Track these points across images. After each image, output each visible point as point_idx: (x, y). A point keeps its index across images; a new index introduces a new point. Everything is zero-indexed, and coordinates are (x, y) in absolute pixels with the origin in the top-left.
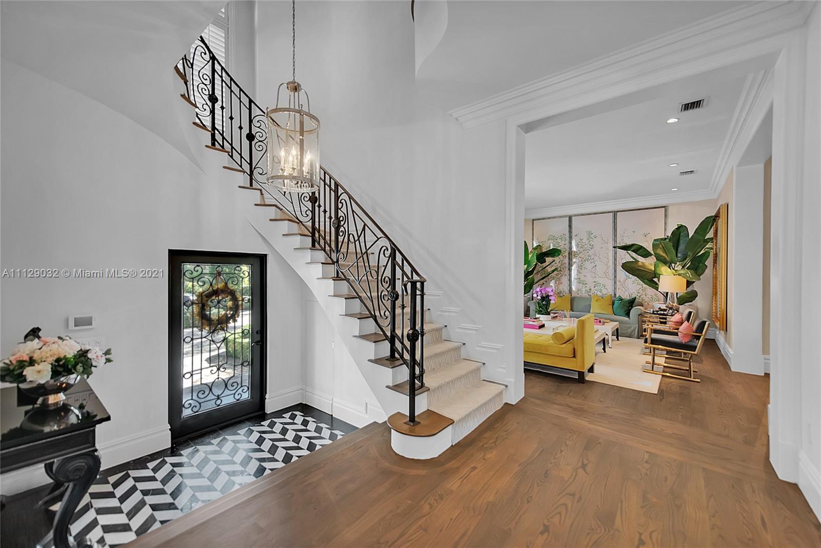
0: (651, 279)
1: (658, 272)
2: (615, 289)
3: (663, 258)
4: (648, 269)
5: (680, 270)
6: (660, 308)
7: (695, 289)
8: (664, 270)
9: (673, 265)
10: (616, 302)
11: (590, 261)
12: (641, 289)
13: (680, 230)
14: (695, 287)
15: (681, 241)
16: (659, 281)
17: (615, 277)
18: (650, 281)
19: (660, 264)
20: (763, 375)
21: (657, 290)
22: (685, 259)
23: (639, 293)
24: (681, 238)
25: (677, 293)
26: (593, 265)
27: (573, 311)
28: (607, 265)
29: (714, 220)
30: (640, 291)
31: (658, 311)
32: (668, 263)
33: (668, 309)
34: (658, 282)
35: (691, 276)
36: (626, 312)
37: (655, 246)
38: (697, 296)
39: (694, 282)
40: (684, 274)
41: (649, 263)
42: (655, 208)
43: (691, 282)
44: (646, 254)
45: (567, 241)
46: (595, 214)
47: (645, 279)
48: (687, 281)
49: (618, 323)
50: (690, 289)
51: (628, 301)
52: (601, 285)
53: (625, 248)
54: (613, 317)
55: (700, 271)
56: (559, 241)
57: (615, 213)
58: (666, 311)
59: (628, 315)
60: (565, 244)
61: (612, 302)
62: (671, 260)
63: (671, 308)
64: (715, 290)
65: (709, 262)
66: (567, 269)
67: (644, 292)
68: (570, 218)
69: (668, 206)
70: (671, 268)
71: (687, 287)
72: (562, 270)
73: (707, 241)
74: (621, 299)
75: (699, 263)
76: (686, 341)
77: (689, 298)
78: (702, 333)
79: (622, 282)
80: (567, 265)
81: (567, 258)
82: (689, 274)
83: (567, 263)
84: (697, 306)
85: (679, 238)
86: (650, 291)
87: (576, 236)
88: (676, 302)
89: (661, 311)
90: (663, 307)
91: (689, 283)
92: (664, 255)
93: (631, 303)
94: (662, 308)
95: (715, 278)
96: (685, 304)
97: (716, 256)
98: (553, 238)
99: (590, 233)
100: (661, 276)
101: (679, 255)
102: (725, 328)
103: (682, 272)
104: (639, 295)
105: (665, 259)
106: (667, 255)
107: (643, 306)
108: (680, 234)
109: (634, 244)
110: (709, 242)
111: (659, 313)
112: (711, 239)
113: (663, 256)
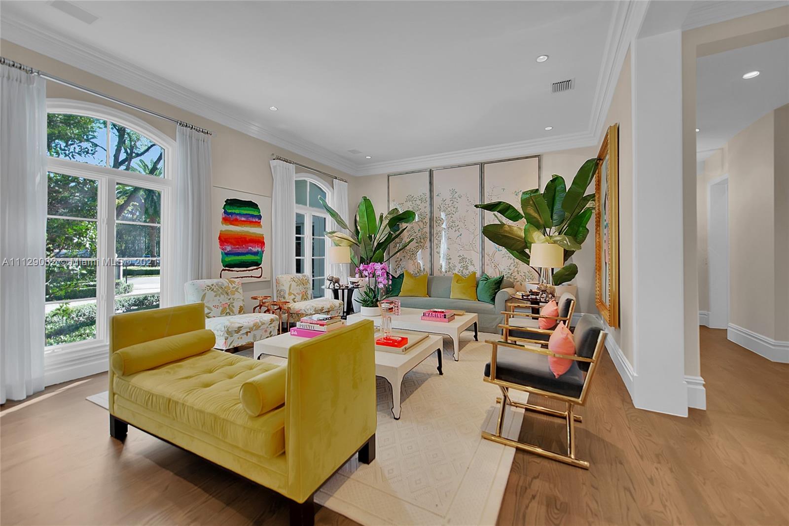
0: (520, 249)
1: (529, 240)
2: (483, 265)
3: (534, 220)
4: (516, 236)
5: (556, 236)
6: (531, 291)
7: (574, 263)
8: (537, 235)
9: (548, 230)
10: (481, 282)
11: (454, 229)
12: (512, 265)
13: (556, 181)
14: (573, 260)
15: (557, 198)
16: (530, 252)
17: (483, 249)
18: (520, 253)
19: (532, 228)
20: (685, 414)
21: (529, 265)
22: (562, 222)
23: (510, 269)
24: (557, 193)
25: (553, 269)
26: (458, 234)
27: (430, 297)
28: (473, 233)
29: (597, 164)
30: (512, 267)
31: (529, 296)
32: (541, 227)
33: (541, 293)
34: (529, 254)
35: (569, 244)
36: (492, 297)
37: (524, 203)
38: (576, 272)
39: (574, 252)
40: (560, 241)
41: (519, 227)
42: (527, 158)
43: (570, 251)
44: (516, 217)
45: (428, 203)
46: (459, 166)
47: (514, 250)
48: (564, 249)
49: (476, 314)
50: (568, 263)
51: (494, 281)
52: (467, 260)
53: (491, 207)
54: (476, 305)
55: (580, 236)
56: (418, 202)
57: (482, 165)
58: (538, 295)
59: (493, 300)
60: (425, 207)
61: (475, 283)
62: (545, 222)
63: (544, 291)
64: (598, 265)
65: (591, 225)
66: (428, 240)
67: (516, 269)
68: (431, 172)
69: (543, 155)
70: (546, 235)
71: (565, 259)
72: (422, 241)
73: (587, 199)
74: (487, 279)
75: (579, 227)
76: (560, 373)
77: (566, 275)
78: (591, 357)
79: (491, 255)
80: (428, 235)
81: (428, 225)
82: (567, 241)
83: (428, 232)
84: (577, 286)
85: (555, 193)
86: (522, 265)
87: (438, 195)
88: (551, 282)
89: (532, 295)
90: (535, 288)
91: (567, 254)
92: (536, 215)
93: (499, 284)
94: (533, 291)
95: (599, 247)
96: (563, 284)
97: (599, 216)
98: (410, 199)
99: (454, 192)
100: (532, 244)
101: (555, 217)
102: (616, 321)
103: (558, 238)
104: (511, 272)
105: (538, 221)
106: (540, 216)
107: (513, 288)
108: (555, 189)
109: (501, 202)
110: (589, 201)
111: (529, 297)
112: (592, 197)
113: (535, 217)
